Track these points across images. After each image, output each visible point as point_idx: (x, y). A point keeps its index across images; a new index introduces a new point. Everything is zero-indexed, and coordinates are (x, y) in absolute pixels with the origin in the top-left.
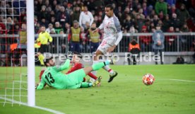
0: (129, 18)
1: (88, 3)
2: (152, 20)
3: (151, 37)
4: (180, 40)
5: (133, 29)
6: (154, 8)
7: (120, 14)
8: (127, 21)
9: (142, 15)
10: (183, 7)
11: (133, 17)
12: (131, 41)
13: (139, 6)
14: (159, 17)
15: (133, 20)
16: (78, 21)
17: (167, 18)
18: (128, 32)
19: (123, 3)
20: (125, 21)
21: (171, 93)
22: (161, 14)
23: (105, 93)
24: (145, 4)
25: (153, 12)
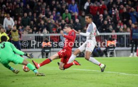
0: (43, 22)
1: (10, 11)
2: (60, 24)
3: (60, 36)
4: (81, 39)
5: (45, 31)
6: (61, 15)
7: (35, 19)
8: (41, 24)
9: (52, 20)
10: (83, 14)
11: (45, 21)
12: (44, 40)
13: (50, 13)
14: (65, 21)
15: (46, 24)
16: (3, 24)
17: (72, 22)
18: (41, 33)
19: (37, 11)
20: (39, 24)
21: (75, 79)
22: (67, 19)
23: (24, 80)
24: (54, 12)
25: (61, 18)
